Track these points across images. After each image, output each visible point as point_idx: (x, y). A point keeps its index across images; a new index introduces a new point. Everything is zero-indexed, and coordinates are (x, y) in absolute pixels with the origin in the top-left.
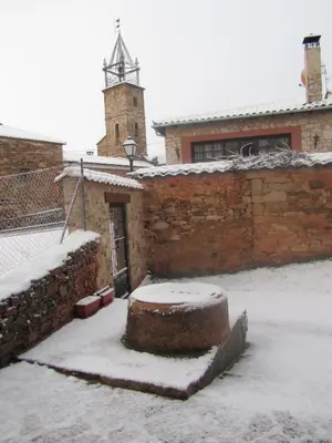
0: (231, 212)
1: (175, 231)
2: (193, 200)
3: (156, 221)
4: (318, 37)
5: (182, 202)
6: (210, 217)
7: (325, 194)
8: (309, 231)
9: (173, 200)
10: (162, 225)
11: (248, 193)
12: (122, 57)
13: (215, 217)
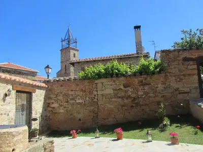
0: (87, 99)
1: (61, 108)
2: (70, 93)
3: (53, 103)
4: (140, 26)
5: (65, 94)
6: (78, 101)
7: (130, 90)
8: (124, 107)
9: (61, 93)
10: (56, 105)
11: (95, 89)
12: (69, 37)
13: (80, 101)
